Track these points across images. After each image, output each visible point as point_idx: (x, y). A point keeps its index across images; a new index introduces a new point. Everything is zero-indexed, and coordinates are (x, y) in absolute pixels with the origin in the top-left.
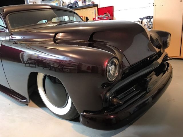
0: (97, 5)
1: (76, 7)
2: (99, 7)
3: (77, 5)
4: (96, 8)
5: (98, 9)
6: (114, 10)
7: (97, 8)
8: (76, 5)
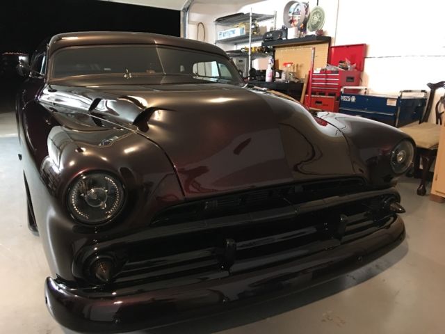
0: (328, 40)
1: (281, 39)
2: (333, 45)
3: (284, 35)
4: (326, 46)
5: (330, 48)
6: (369, 55)
7: (330, 45)
8: (281, 36)
